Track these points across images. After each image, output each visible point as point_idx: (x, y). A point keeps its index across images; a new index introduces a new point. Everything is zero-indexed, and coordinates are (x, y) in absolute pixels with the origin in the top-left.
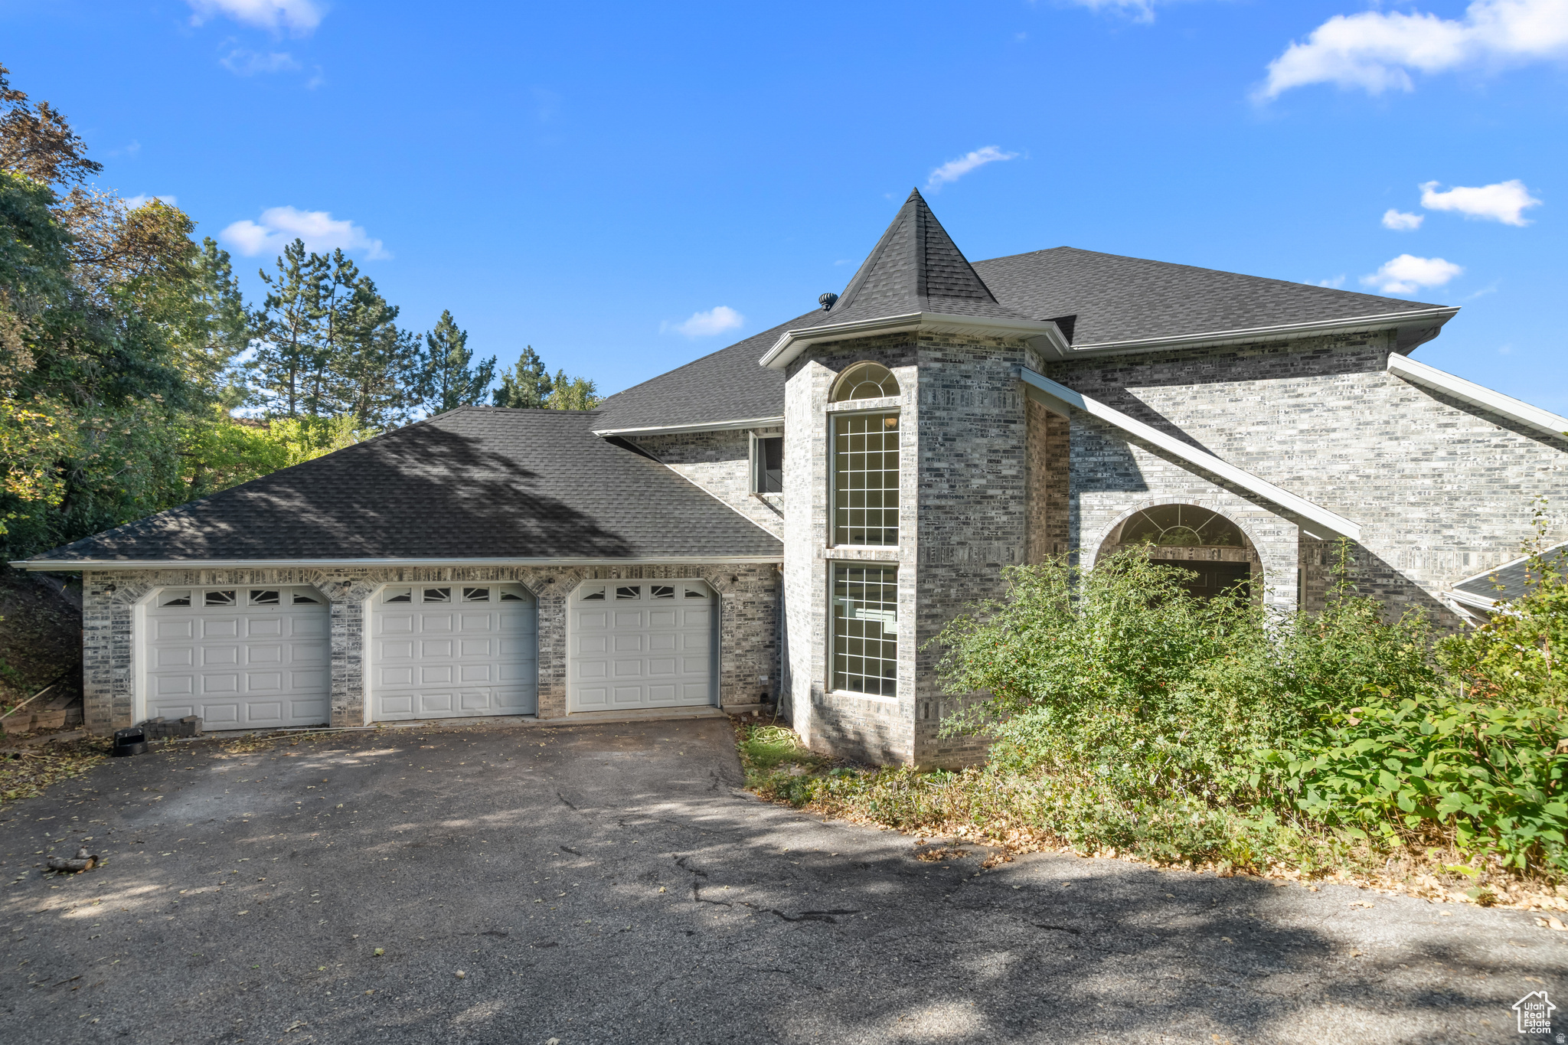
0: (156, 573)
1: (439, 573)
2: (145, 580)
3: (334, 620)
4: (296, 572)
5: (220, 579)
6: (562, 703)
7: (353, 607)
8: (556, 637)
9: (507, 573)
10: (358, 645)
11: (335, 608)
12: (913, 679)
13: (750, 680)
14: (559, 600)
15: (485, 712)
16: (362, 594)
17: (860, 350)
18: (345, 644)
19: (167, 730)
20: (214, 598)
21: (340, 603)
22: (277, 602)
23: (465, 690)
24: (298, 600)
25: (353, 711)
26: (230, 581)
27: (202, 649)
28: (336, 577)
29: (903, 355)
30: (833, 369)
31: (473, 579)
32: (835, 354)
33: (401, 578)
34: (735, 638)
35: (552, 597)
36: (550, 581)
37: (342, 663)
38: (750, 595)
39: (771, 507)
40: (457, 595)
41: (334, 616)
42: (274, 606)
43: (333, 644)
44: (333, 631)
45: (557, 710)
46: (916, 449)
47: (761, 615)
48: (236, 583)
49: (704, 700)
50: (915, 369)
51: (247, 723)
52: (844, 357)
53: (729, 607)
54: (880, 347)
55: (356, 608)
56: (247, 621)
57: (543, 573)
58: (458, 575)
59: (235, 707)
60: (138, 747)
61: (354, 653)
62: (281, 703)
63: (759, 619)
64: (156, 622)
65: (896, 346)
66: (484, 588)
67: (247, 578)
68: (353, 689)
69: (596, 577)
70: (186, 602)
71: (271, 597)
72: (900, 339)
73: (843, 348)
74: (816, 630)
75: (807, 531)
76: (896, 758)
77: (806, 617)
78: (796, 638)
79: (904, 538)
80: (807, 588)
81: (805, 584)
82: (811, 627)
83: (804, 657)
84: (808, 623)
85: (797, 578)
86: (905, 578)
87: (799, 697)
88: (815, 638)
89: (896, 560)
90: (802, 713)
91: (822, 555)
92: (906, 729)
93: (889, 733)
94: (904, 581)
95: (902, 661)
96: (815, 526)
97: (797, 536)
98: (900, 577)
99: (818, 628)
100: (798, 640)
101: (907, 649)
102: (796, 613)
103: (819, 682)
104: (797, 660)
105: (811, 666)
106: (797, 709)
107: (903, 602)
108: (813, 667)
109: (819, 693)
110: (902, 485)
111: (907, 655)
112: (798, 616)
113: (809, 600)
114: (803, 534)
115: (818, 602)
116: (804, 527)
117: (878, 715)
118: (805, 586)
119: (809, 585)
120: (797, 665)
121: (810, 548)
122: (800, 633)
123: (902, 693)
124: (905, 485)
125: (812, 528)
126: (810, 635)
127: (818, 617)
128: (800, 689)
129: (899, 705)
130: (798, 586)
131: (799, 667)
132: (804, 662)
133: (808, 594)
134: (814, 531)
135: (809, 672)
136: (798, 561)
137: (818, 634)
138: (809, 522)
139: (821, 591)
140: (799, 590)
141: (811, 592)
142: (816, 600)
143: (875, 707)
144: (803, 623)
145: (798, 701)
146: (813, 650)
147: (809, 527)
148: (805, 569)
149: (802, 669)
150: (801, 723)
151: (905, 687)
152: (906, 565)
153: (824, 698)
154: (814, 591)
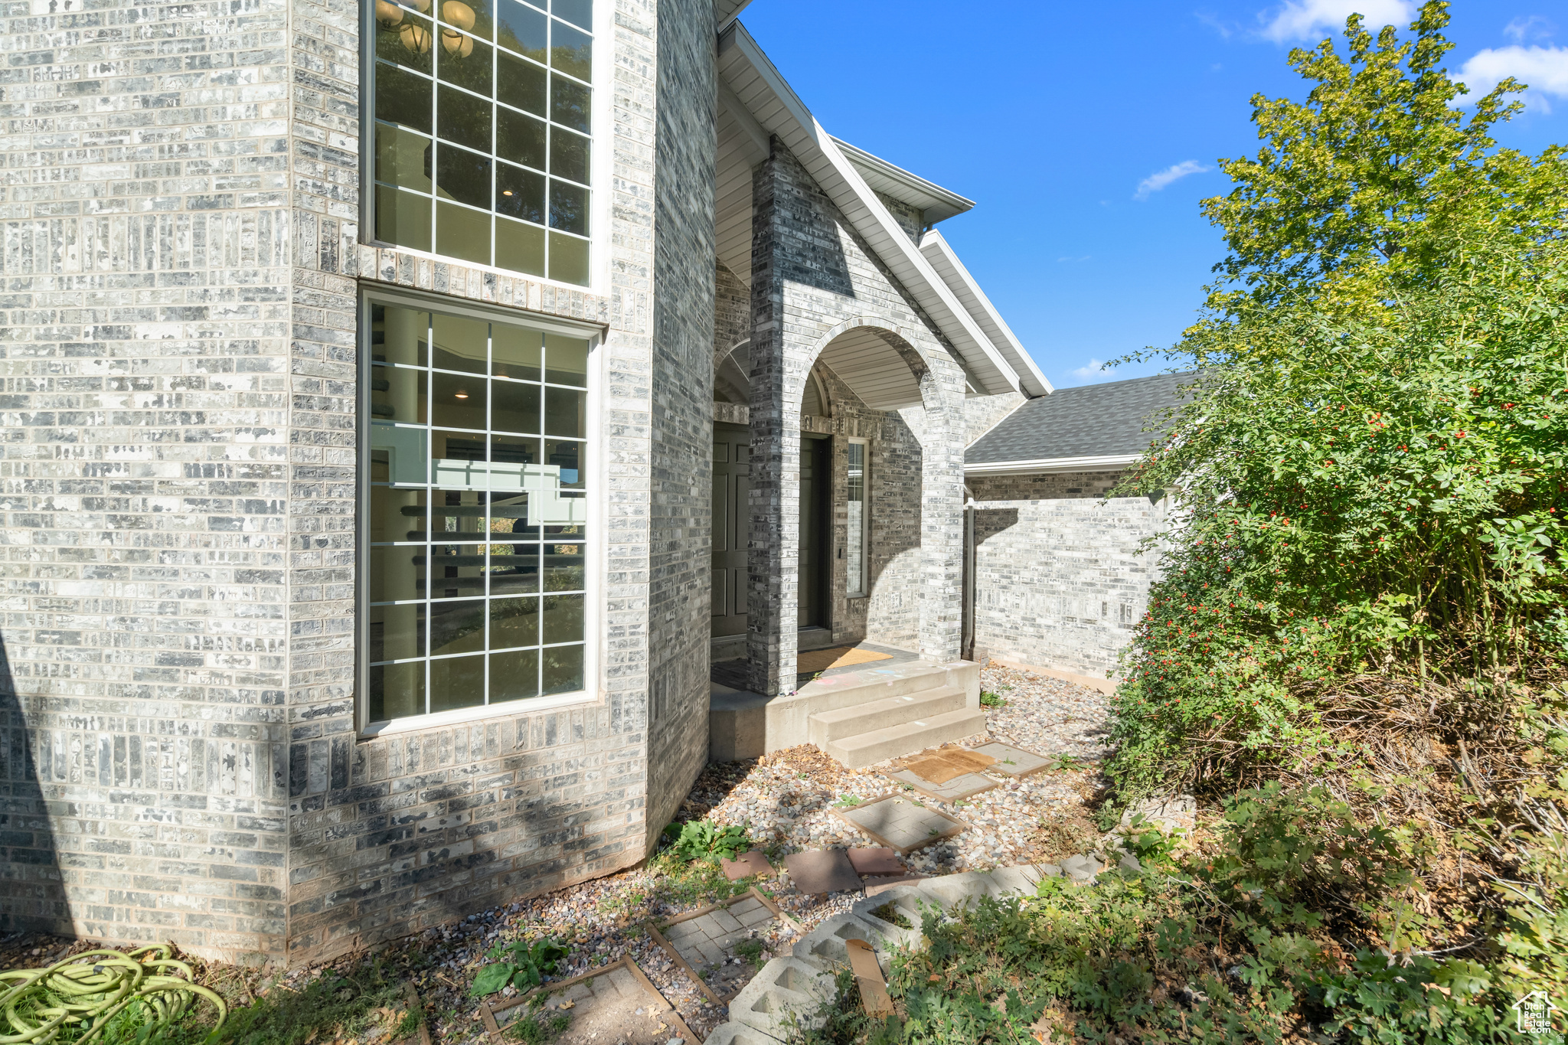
12: (645, 628)
74: (316, 528)
75: (239, 169)
76: (599, 846)
77: (235, 489)
78: (111, 589)
79: (622, 265)
80: (241, 382)
81: (214, 368)
82: (288, 522)
83: (208, 645)
84: (260, 507)
85: (107, 360)
86: (622, 370)
87: (140, 810)
88: (309, 559)
89: (600, 319)
90: (189, 859)
91: (343, 261)
92: (625, 760)
93: (582, 788)
94: (621, 377)
95: (616, 588)
96: (310, 150)
97: (110, 195)
98: (608, 368)
99: (324, 518)
100: (133, 591)
101: (629, 556)
102: (106, 493)
103: (330, 711)
104: (119, 670)
105: (287, 664)
106: (117, 857)
107: (618, 433)
108: (298, 662)
109: (327, 750)
110: (613, 125)
111: (628, 570)
112: (136, 500)
113: (265, 423)
114: (188, 185)
115: (324, 427)
116: (194, 155)
117: (549, 750)
118: (219, 377)
119: (265, 368)
120: (120, 690)
121: (274, 226)
122: (153, 564)
123: (616, 670)
124: (624, 128)
125: (290, 153)
126: (276, 550)
127: (326, 482)
128: (162, 772)
129: (609, 704)
130: (122, 388)
131: (145, 694)
132: (199, 662)
133: (253, 401)
134: (305, 168)
135: (261, 689)
136: (116, 293)
137: (322, 543)
138: (259, 131)
139: (338, 389)
140: (140, 399)
141: (287, 392)
142: (316, 420)
143: (540, 731)
144: (191, 519)
145: (132, 823)
146: (300, 601)
147: (266, 150)
148: (212, 315)
149: (184, 695)
150: (178, 899)
151: (623, 650)
152: (625, 338)
153: (353, 760)
154: (306, 385)
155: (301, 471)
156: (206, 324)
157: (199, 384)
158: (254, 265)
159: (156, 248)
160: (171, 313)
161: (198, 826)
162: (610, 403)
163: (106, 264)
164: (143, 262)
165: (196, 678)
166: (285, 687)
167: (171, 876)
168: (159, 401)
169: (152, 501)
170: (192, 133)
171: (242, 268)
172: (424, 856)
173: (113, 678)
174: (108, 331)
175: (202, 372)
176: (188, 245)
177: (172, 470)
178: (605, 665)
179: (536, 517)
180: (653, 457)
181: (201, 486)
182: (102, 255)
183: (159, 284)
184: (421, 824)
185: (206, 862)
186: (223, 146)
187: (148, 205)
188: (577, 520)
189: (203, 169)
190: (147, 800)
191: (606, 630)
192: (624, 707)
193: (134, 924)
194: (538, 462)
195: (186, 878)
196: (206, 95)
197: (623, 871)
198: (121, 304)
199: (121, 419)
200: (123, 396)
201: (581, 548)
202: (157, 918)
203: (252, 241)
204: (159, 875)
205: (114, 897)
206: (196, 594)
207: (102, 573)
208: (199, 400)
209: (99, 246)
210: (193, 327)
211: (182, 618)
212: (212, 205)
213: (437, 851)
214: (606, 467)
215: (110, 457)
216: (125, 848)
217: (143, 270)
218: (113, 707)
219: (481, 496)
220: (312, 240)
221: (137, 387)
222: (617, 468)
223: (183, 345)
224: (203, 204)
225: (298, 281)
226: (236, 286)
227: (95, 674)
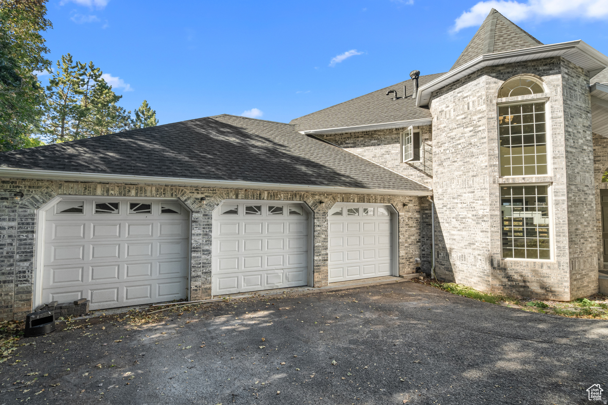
0: (60, 184)
1: (260, 194)
2: (50, 190)
3: (194, 224)
4: (169, 189)
5: (113, 192)
6: (326, 278)
7: (207, 215)
8: (323, 236)
9: (298, 197)
10: (209, 242)
11: (195, 215)
12: (567, 247)
13: (411, 260)
14: (325, 214)
15: (280, 285)
16: (212, 206)
17: (520, 68)
18: (201, 241)
19: (63, 311)
20: (102, 207)
21: (198, 212)
22: (149, 212)
23: (269, 272)
24: (164, 211)
25: (206, 289)
26: (120, 194)
27: (91, 247)
28: (196, 194)
29: (551, 70)
30: (501, 79)
31: (279, 200)
32: (502, 71)
33: (237, 197)
34: (405, 237)
35: (321, 212)
36: (321, 202)
37: (199, 254)
38: (410, 214)
39: (416, 168)
40: (265, 210)
41: (194, 222)
42: (148, 215)
43: (193, 242)
44: (193, 232)
45: (324, 282)
46: (562, 119)
47: (415, 225)
48: (124, 195)
49: (388, 273)
50: (559, 76)
51: (125, 302)
52: (508, 73)
53: (402, 220)
54: (534, 66)
55: (207, 216)
56: (127, 225)
57: (317, 197)
58: (271, 196)
59: (116, 290)
60: (48, 327)
61: (206, 247)
62: (151, 285)
63: (414, 227)
64: (54, 225)
65: (546, 65)
66: (280, 206)
67: (133, 192)
68: (206, 273)
69: (343, 201)
70: (79, 210)
71: (145, 208)
72: (548, 61)
73: (507, 68)
74: (494, 224)
75: (479, 170)
76: (556, 294)
77: (480, 218)
78: (460, 233)
79: (556, 169)
80: (481, 202)
81: (476, 200)
82: (489, 223)
83: (476, 242)
84: (485, 221)
85: (459, 200)
86: (558, 191)
87: (466, 266)
88: (493, 229)
89: (551, 181)
90: (474, 274)
91: (496, 182)
92: (563, 276)
93: (551, 280)
94: (557, 192)
95: (558, 238)
96: (491, 166)
97: (459, 176)
98: (553, 190)
99: (495, 223)
100: (464, 233)
101: (561, 231)
102: (459, 219)
103: (497, 254)
104: (462, 245)
105: (490, 245)
106: (462, 272)
107: (557, 204)
108: (492, 245)
109: (497, 260)
110: (552, 140)
111: (562, 234)
112: (464, 220)
113: (485, 208)
114: (471, 174)
115: (494, 208)
116: (472, 169)
117: (542, 270)
118: (477, 201)
119: (485, 200)
120: (462, 247)
121: (486, 179)
122: (467, 229)
123: (559, 256)
124: (555, 140)
125: (488, 167)
126: (487, 227)
127: (495, 217)
128: (469, 260)
129: (557, 263)
130: (461, 203)
131: (466, 248)
132: (475, 244)
133: (483, 205)
134: (490, 169)
135: (486, 249)
136: (460, 190)
137: (495, 227)
138: (482, 165)
139: (496, 202)
140: (464, 205)
141: (489, 203)
142: (493, 207)
143: (539, 265)
144: (473, 223)
145: (464, 268)
146: (492, 236)
147: (484, 167)
148: (475, 192)
149: (472, 249)
150: (472, 280)
151: (561, 252)
152: (558, 184)
153: (501, 263)
154: (491, 202)
155: (491, 215)
156: (475, 194)
157: (474, 203)
158: (482, 184)
159: (466, 183)
160: (469, 192)
161: (475, 269)
162: (554, 198)
163: (459, 186)
164: (464, 185)
165: (475, 247)
166: (490, 249)
167: (471, 276)
168: (467, 205)
169: (467, 220)
170: (471, 166)
171: (480, 185)
172: (514, 283)
173: (461, 246)
174: (459, 196)
175: (474, 201)
176: (471, 182)
177: (470, 215)
178: (556, 254)
179: (536, 222)
180: (568, 209)
181: (475, 218)
182: (458, 185)
183: (467, 188)
184: (514, 277)
185: (476, 275)
186: (477, 167)
187: (465, 177)
188: (547, 223)
189: (473, 171)
190: (467, 264)
191: (556, 247)
192: (562, 264)
193: (465, 283)
194: (536, 211)
195: (473, 277)
196: (474, 160)
197: (563, 302)
198: (461, 192)
199: (461, 208)
200: (461, 205)
201: (548, 229)
202: (469, 282)
203: (482, 181)
204: (469, 276)
205: (462, 278)
206: (474, 234)
207: (459, 230)
208: (474, 205)
209: (457, 184)
210: (472, 194)
211: (472, 237)
212: (475, 176)
213: (517, 283)
214: (554, 212)
215: (460, 214)
216: (463, 271)
217: (464, 186)
218: (461, 250)
219: (523, 218)
220: (492, 179)
221: (464, 203)
222: (557, 212)
223: (471, 197)
224: (473, 176)
225: (490, 186)
226: (479, 188)
227: (458, 245)
